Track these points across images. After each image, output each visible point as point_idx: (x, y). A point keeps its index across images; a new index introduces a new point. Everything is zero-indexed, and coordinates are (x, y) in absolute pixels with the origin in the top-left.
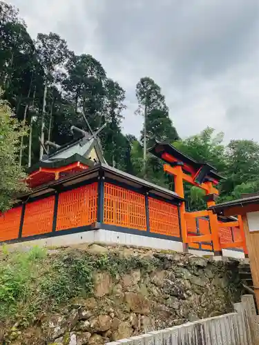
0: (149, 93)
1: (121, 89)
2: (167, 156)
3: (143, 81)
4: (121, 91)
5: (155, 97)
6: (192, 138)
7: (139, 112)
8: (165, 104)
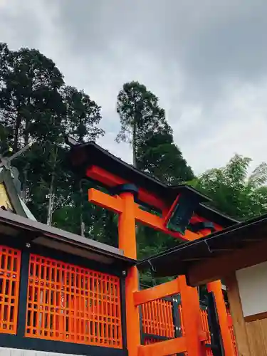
0: (140, 106)
1: (93, 104)
2: (96, 171)
3: (127, 87)
4: (94, 108)
5: (150, 113)
6: (211, 172)
7: (124, 138)
8: (166, 123)
